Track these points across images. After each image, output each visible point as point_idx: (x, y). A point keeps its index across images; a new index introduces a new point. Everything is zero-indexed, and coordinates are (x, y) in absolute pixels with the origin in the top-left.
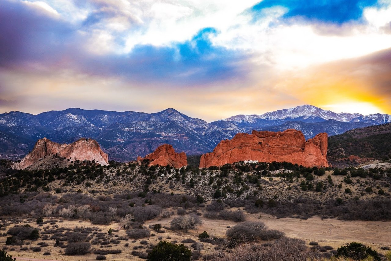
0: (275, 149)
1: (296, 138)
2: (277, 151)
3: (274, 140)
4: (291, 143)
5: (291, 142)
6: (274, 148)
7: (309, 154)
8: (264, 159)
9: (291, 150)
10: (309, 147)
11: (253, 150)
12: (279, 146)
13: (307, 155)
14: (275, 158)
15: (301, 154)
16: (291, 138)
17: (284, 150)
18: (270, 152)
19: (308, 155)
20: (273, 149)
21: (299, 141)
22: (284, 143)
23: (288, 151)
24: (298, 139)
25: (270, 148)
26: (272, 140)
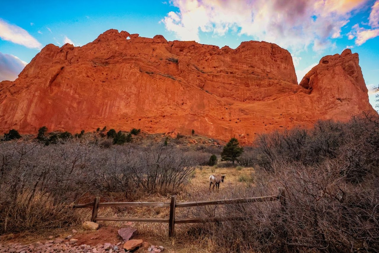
0: (220, 79)
1: (276, 61)
2: (227, 86)
3: (216, 57)
4: (264, 71)
5: (265, 68)
6: (216, 76)
7: (337, 96)
8: (184, 107)
9: (270, 85)
10: (333, 78)
11: (147, 73)
12: (231, 73)
13: (332, 100)
14: (221, 105)
15: (308, 99)
16: (264, 57)
17: (247, 85)
18: (206, 88)
19: (333, 102)
20: (215, 79)
21: (285, 68)
22: (245, 67)
23: (262, 89)
24: (282, 62)
25: (205, 75)
26: (209, 57)
